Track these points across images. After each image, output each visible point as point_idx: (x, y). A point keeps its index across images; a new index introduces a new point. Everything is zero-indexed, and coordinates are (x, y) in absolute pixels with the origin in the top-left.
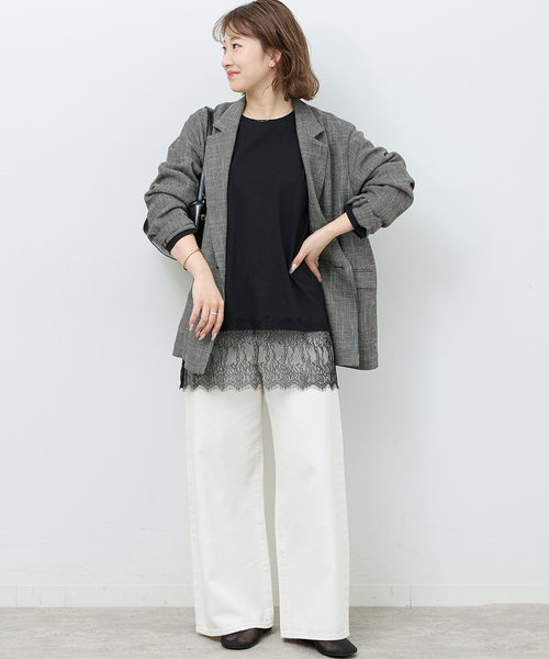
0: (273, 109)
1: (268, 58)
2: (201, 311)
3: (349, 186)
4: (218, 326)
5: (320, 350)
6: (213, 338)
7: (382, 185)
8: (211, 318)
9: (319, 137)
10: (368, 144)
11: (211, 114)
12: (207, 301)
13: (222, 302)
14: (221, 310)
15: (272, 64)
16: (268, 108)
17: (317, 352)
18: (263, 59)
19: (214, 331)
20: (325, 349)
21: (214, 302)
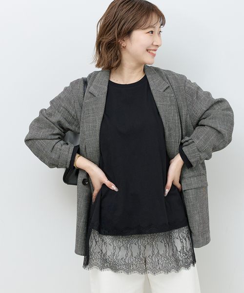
5: (184, 241)
11: (85, 82)
17: (182, 242)
20: (187, 239)
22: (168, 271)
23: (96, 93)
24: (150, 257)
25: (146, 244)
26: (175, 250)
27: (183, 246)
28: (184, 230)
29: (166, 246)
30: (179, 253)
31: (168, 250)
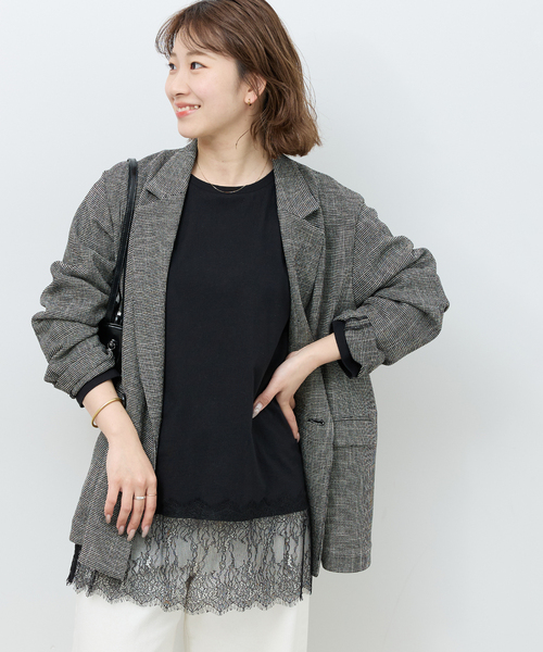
0: (241, 169)
1: (245, 87)
2: (120, 494)
3: (350, 291)
4: (149, 515)
6: (144, 534)
7: (398, 302)
8: (138, 505)
9: (313, 216)
10: (384, 230)
11: (133, 169)
12: (127, 480)
13: (153, 479)
14: (152, 492)
15: (251, 97)
16: (233, 166)
17: (287, 545)
18: (238, 88)
19: (144, 523)
21: (140, 480)
22: (244, 605)
23: (161, 192)
24: (215, 575)
25: (209, 543)
26: (269, 558)
27: (287, 554)
28: (298, 518)
29: (249, 551)
30: (277, 568)
31: (252, 560)
